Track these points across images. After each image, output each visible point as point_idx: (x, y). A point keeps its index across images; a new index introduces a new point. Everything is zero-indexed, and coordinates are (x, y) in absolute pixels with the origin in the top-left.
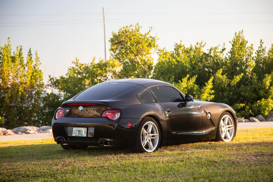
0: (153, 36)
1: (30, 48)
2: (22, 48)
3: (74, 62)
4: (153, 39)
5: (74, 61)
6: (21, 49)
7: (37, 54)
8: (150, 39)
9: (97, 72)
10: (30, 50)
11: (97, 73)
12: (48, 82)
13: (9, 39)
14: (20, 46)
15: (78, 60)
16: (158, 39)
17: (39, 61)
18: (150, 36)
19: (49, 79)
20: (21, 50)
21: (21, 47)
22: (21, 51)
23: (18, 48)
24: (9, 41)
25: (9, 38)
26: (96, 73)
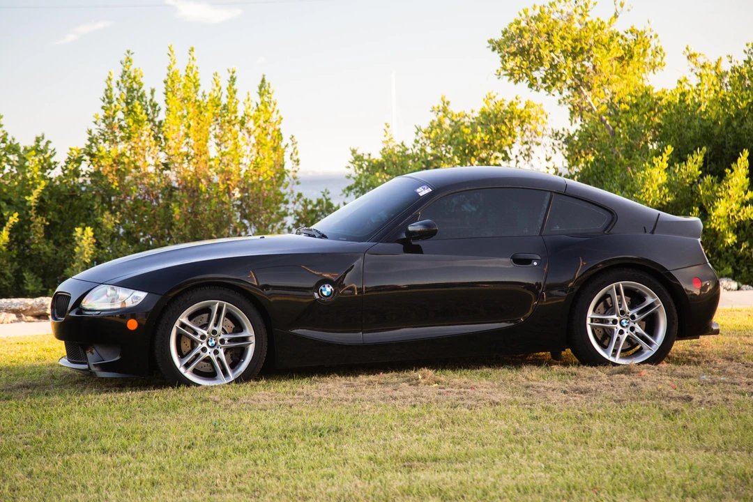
0: (640, 29)
1: (264, 76)
2: (235, 75)
3: (438, 108)
4: (640, 38)
5: (436, 106)
6: (232, 77)
7: (270, 92)
8: (630, 37)
9: (474, 138)
10: (263, 81)
11: (471, 141)
12: (349, 167)
13: (192, 53)
14: (231, 71)
15: (448, 103)
16: (653, 36)
17: (278, 111)
18: (632, 27)
19: (352, 158)
20: (233, 79)
21: (233, 72)
22: (233, 84)
23: (216, 78)
24: (193, 58)
25: (192, 50)
26: (469, 141)
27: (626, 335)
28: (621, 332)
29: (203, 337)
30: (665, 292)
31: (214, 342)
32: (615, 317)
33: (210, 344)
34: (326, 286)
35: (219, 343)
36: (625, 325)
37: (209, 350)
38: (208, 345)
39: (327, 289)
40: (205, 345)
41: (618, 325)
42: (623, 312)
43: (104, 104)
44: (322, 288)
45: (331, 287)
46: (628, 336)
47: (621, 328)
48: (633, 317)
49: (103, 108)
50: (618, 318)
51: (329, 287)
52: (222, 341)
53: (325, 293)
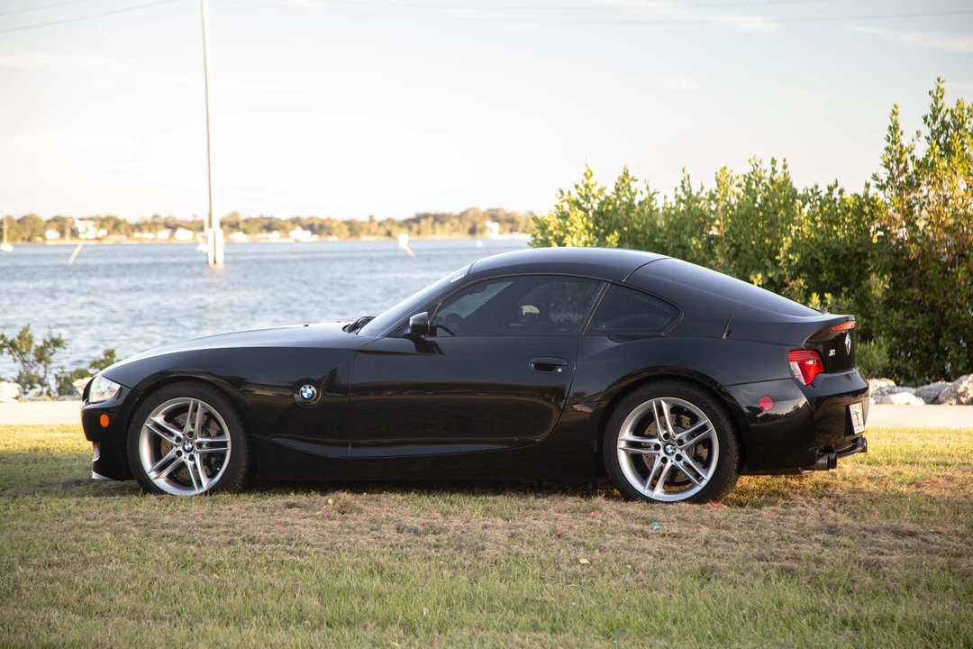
27: (669, 465)
28: (664, 460)
29: (178, 439)
30: (717, 413)
31: (190, 446)
32: (657, 441)
33: (186, 447)
34: (307, 387)
35: (195, 447)
36: (670, 451)
37: (184, 454)
38: (184, 448)
39: (308, 391)
40: (180, 449)
41: (661, 451)
42: (667, 436)
43: (889, 144)
44: (303, 389)
45: (313, 388)
46: (673, 466)
47: (664, 455)
48: (680, 442)
49: (887, 149)
50: (659, 443)
51: (310, 388)
52: (200, 445)
53: (305, 395)
